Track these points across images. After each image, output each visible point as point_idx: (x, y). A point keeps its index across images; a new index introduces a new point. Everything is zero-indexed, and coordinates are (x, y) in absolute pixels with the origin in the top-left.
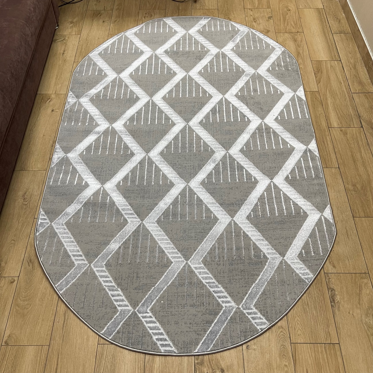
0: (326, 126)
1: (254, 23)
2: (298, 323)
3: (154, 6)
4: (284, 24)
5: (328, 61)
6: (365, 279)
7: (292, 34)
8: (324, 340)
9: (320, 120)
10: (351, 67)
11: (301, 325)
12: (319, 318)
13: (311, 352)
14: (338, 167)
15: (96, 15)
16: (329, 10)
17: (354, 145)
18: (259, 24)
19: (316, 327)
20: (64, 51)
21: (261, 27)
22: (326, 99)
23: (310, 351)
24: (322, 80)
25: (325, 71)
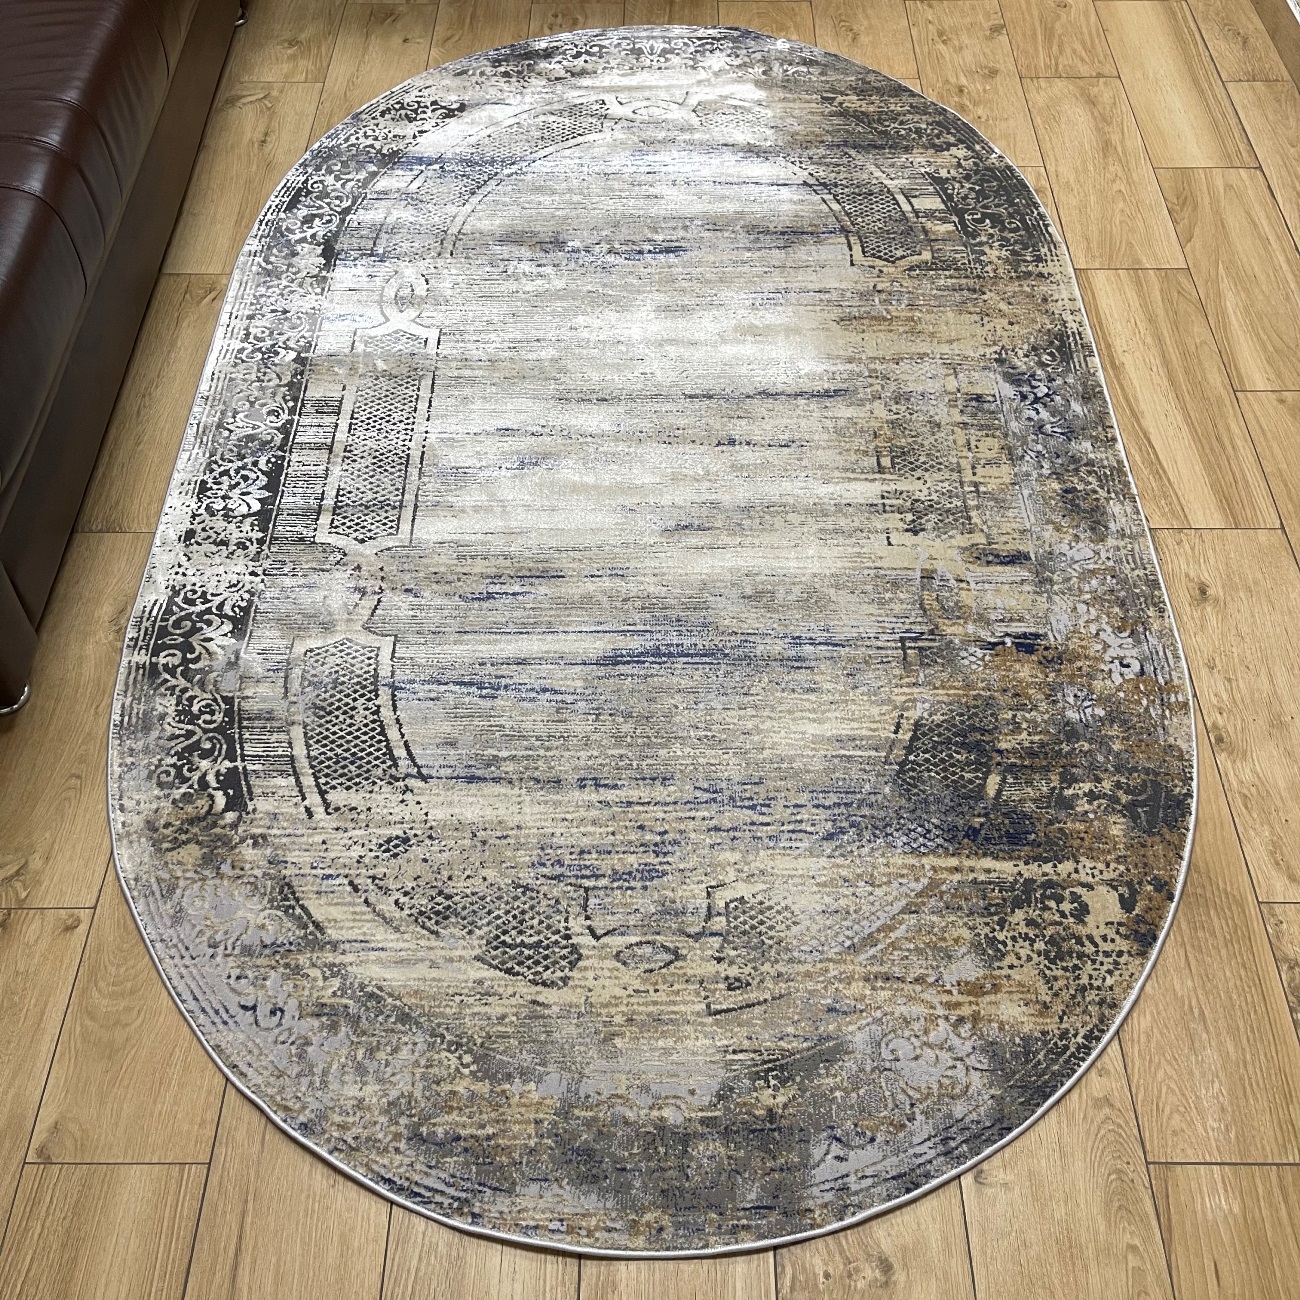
1: (941, 47)
2: (1169, 1087)
5: (1214, 171)
7: (1081, 83)
8: (1276, 1151)
9: (1200, 363)
11: (1183, 1095)
12: (1250, 1068)
13: (1228, 1199)
14: (1278, 525)
15: (379, 18)
16: (1205, 4)
18: (961, 48)
19: (1242, 1103)
20: (266, 134)
21: (969, 58)
22: (1219, 294)
23: (1222, 1192)
24: (1197, 231)
25: (1207, 200)
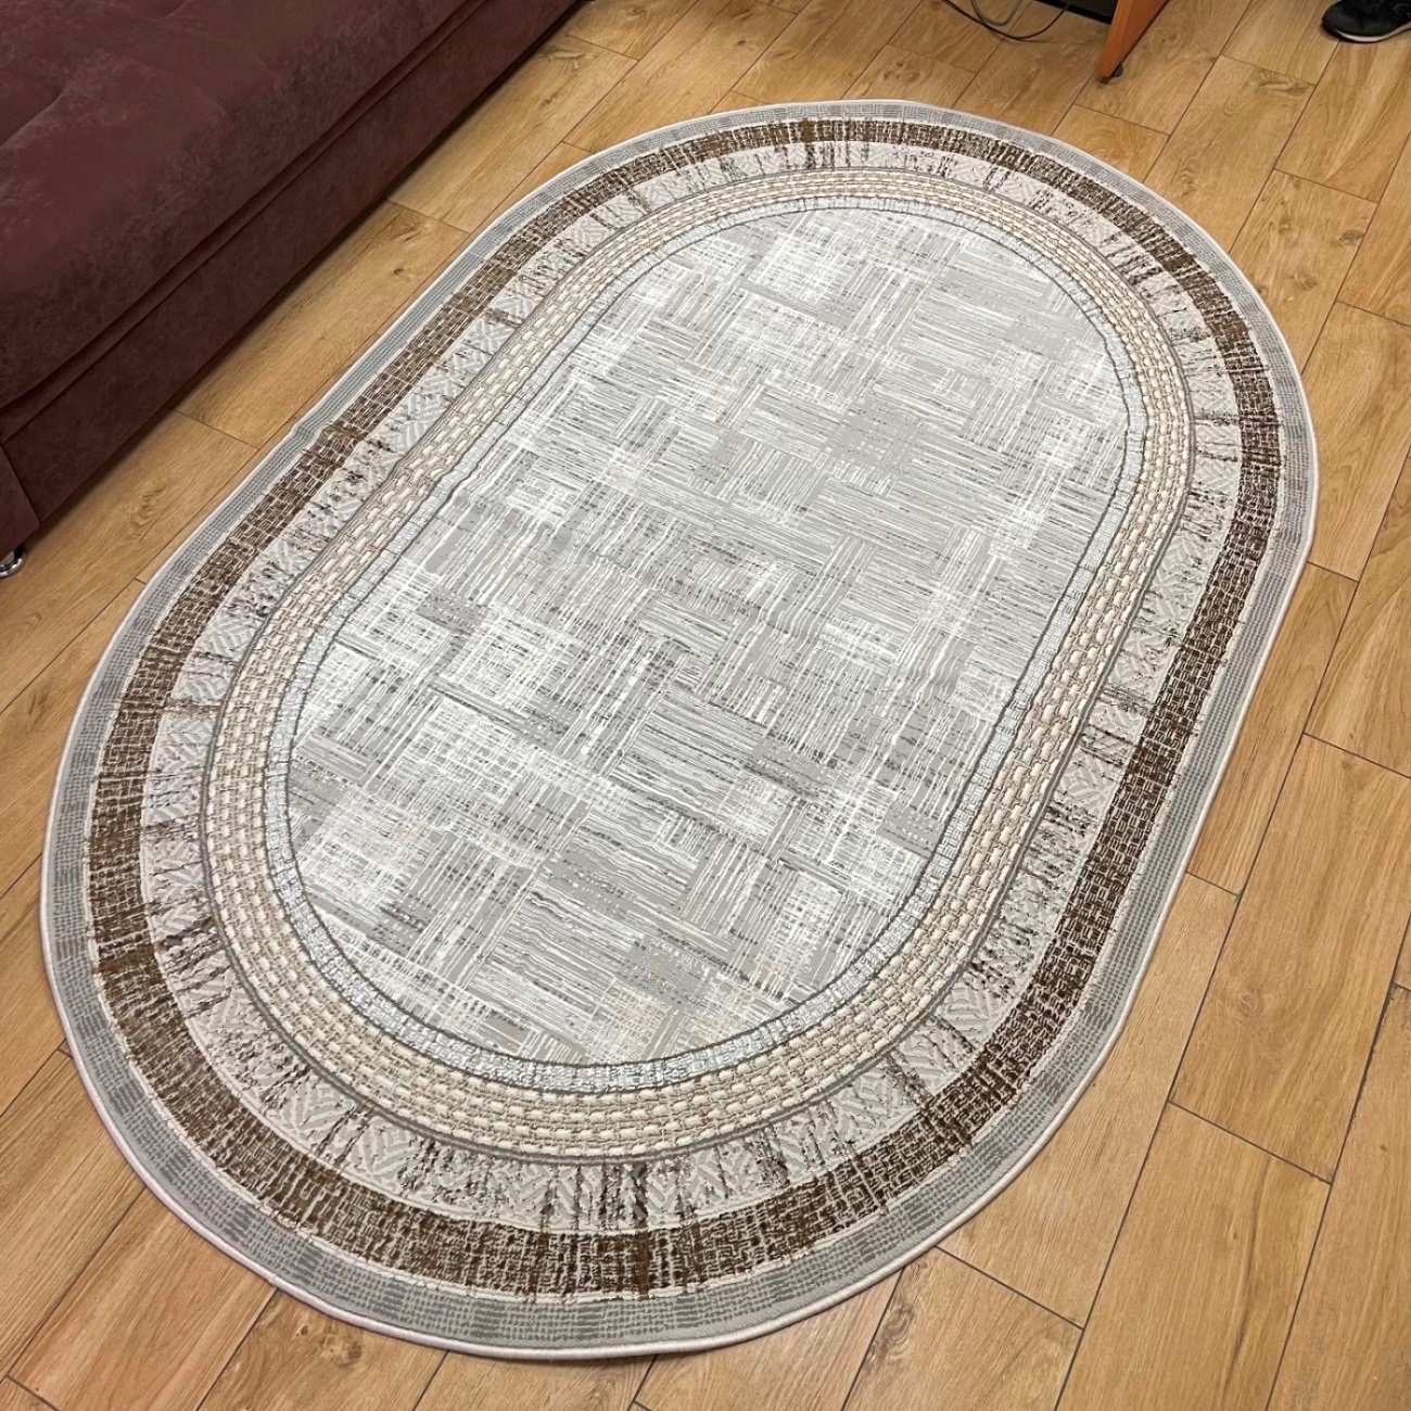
0: (1295, 724)
3: (944, 46)
4: (1396, 279)
6: (1054, 1344)
17: (1362, 842)
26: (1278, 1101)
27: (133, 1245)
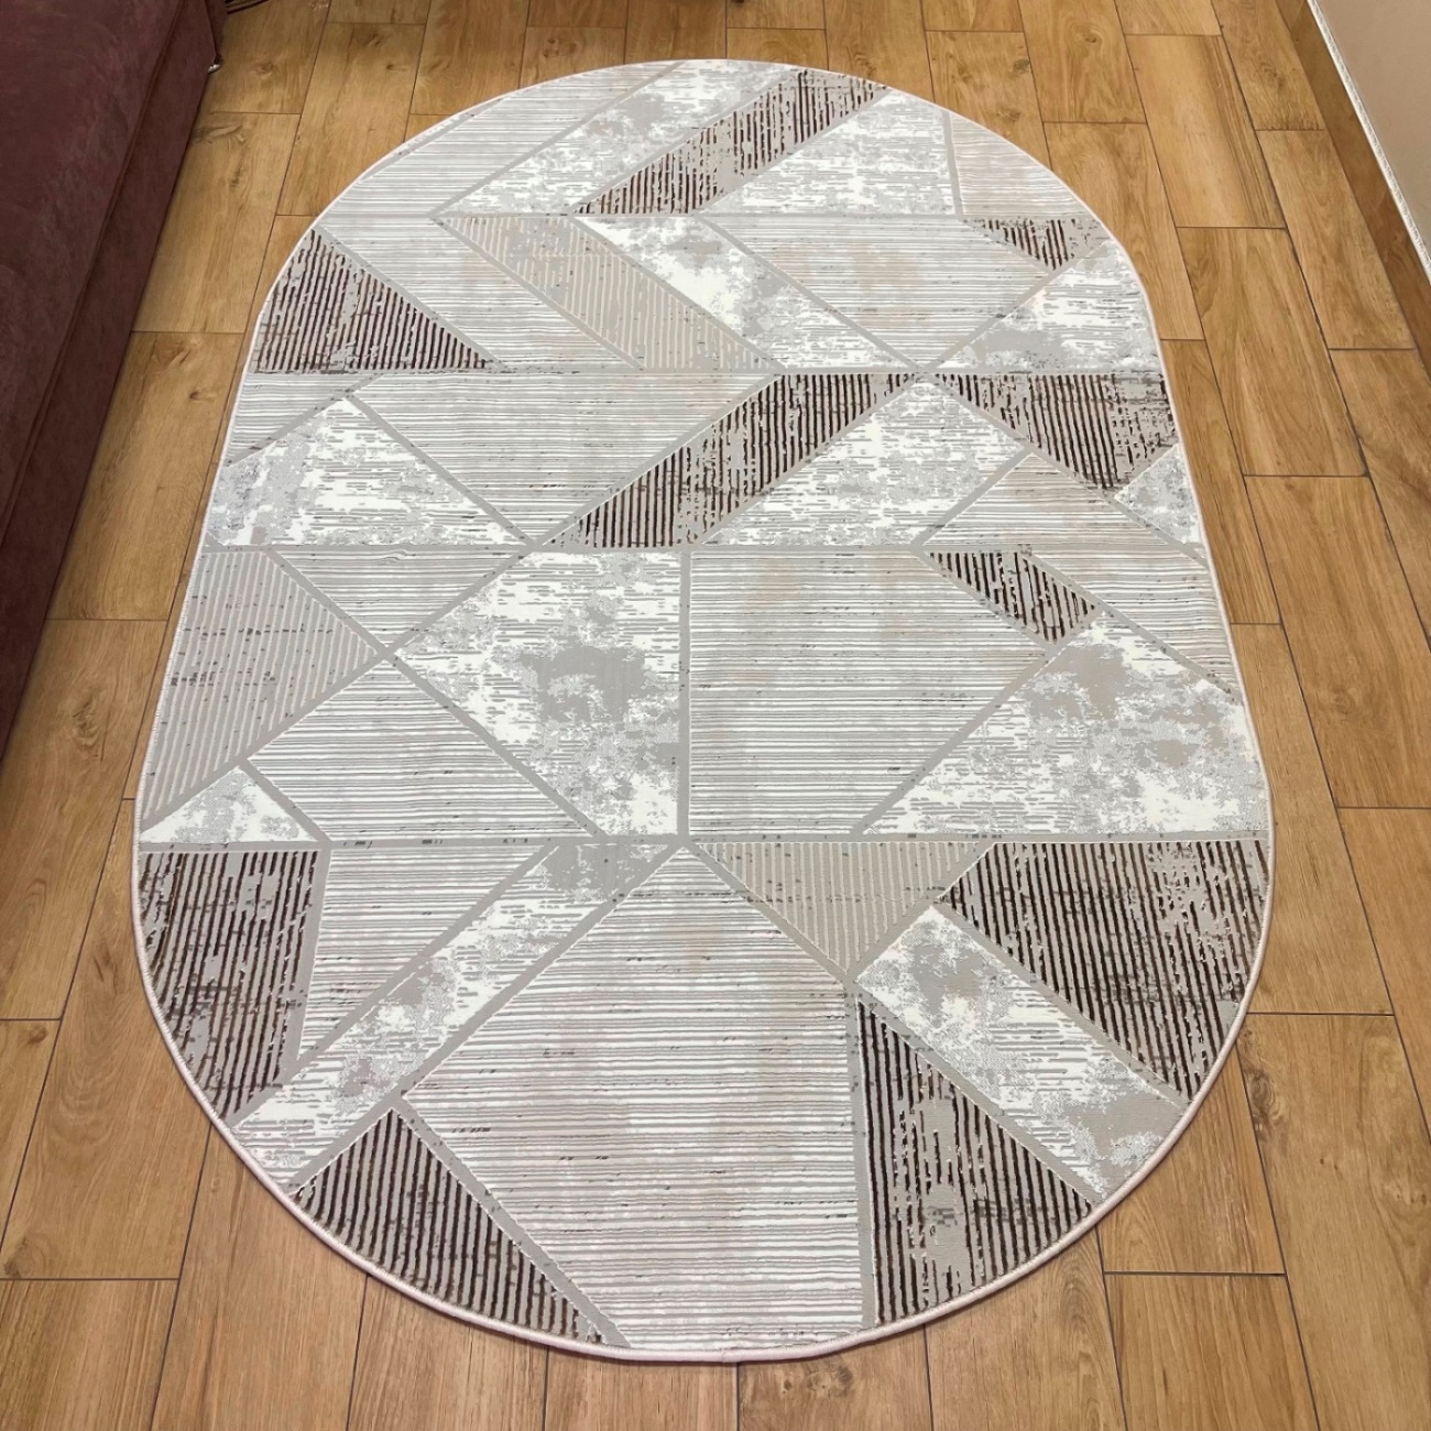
0: (1233, 471)
1: (961, 85)
3: (581, 13)
4: (1076, 89)
5: (1239, 232)
6: (1383, 1036)
7: (1105, 129)
8: (1230, 1263)
9: (1210, 445)
10: (1325, 252)
11: (1144, 1206)
12: (1210, 1178)
13: (1180, 1306)
14: (1277, 620)
15: (363, 40)
16: (1242, 40)
17: (1338, 540)
18: (982, 87)
19: (1200, 1213)
20: (238, 173)
21: (990, 100)
22: (1234, 368)
23: (1174, 1301)
24: (1216, 298)
25: (1229, 268)
26: (1410, 767)
27: (575, 1407)
